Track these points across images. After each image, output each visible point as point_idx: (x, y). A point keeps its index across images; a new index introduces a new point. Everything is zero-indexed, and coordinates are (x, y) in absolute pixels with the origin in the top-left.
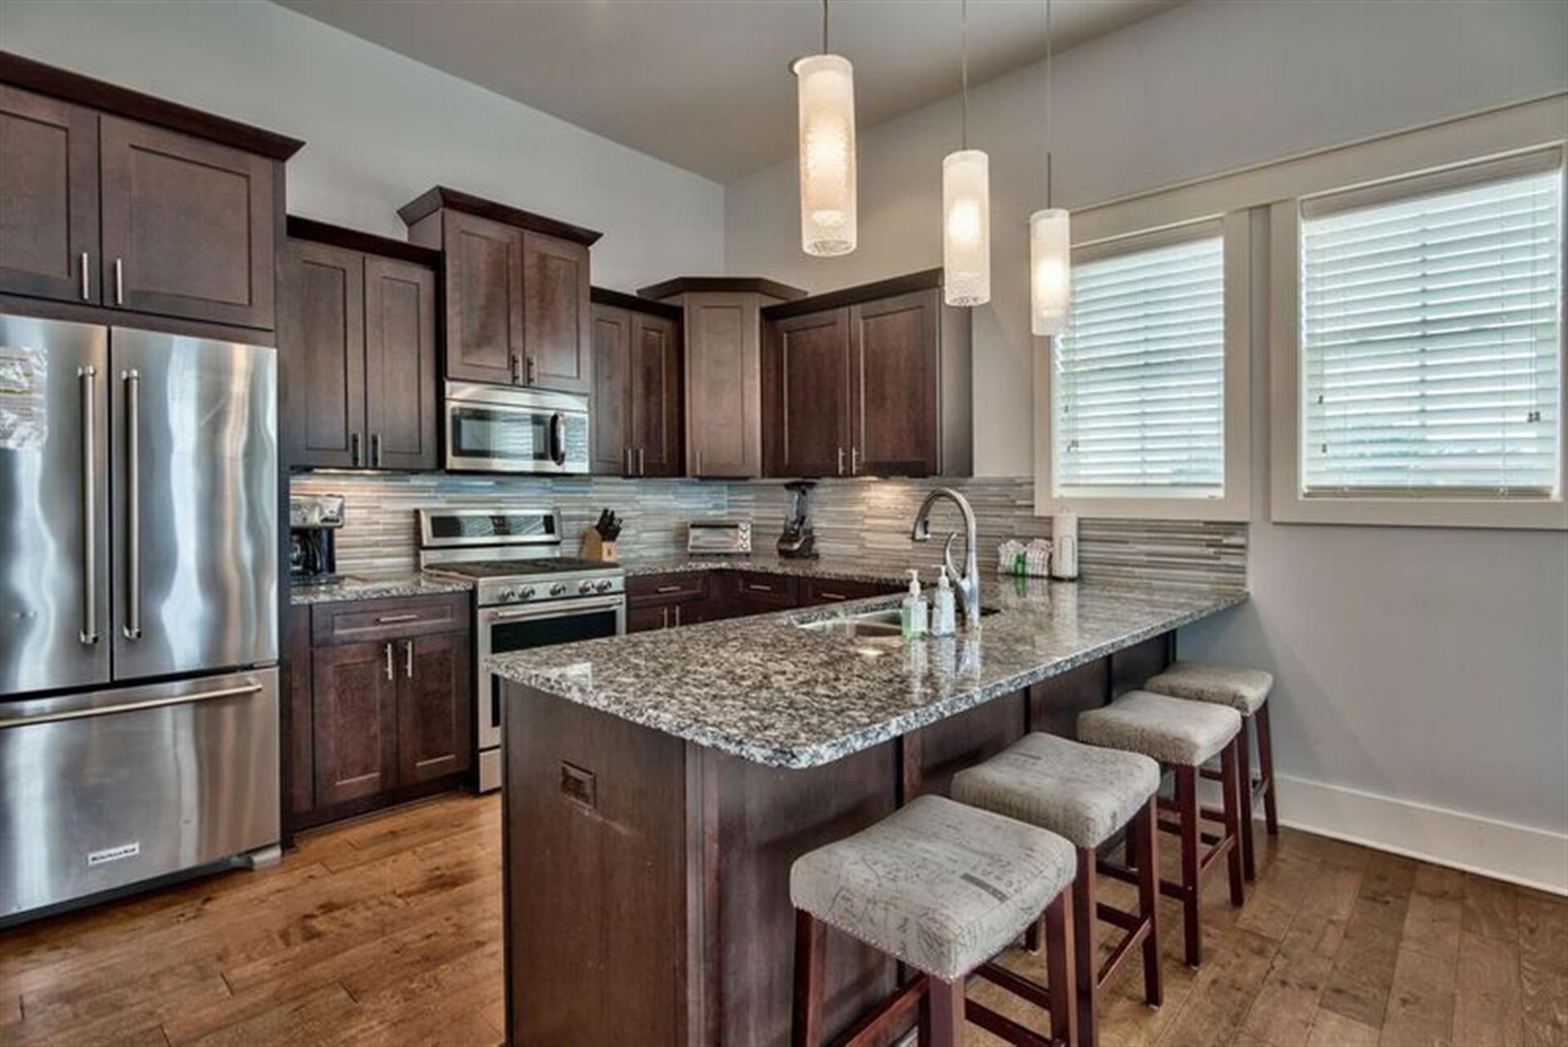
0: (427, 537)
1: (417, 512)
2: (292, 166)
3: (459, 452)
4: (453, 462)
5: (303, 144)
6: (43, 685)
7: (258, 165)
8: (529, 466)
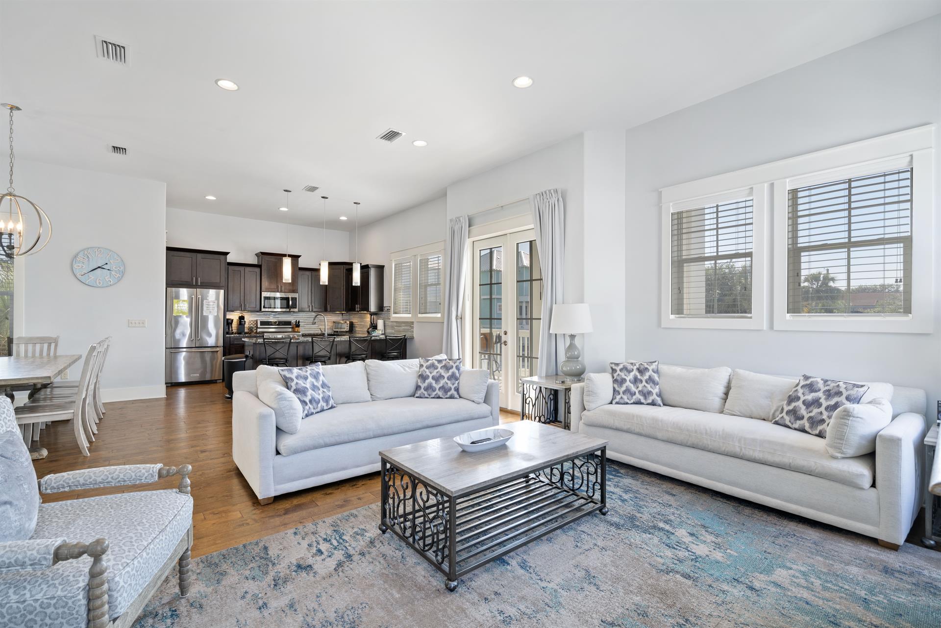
0: (259, 326)
1: (257, 321)
2: (228, 256)
3: (264, 307)
4: (263, 309)
5: (229, 253)
6: (185, 346)
7: (222, 257)
8: (279, 310)
